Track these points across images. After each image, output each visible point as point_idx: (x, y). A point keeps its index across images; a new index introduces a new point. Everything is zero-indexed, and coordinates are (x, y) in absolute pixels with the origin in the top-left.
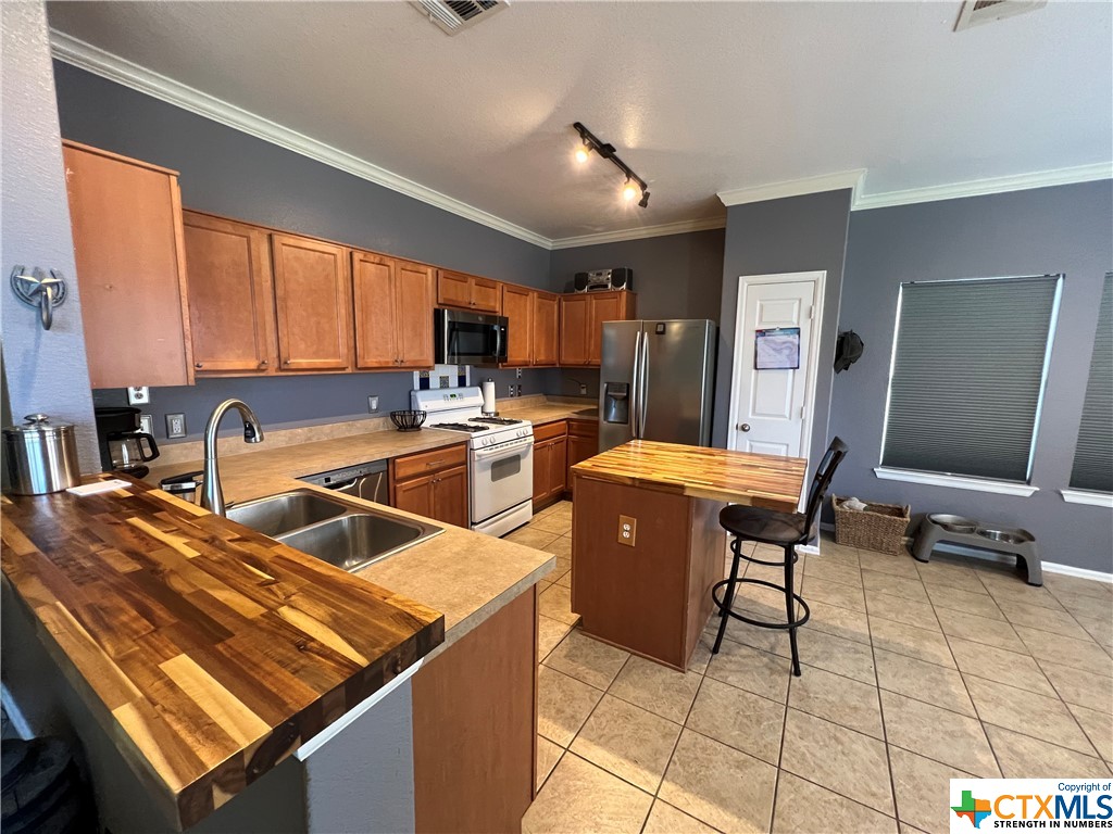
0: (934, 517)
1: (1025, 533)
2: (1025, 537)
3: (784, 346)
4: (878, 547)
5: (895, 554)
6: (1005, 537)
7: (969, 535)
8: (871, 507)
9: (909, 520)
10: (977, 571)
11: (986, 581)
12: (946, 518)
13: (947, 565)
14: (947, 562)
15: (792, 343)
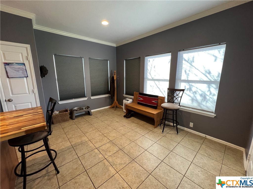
0: (73, 109)
1: (88, 106)
2: (88, 107)
3: (19, 69)
4: (64, 121)
5: (68, 121)
6: (85, 108)
7: (80, 111)
8: (60, 112)
9: (69, 112)
10: (83, 117)
11: (85, 118)
12: (76, 108)
13: (78, 118)
14: (78, 117)
15: (23, 68)
